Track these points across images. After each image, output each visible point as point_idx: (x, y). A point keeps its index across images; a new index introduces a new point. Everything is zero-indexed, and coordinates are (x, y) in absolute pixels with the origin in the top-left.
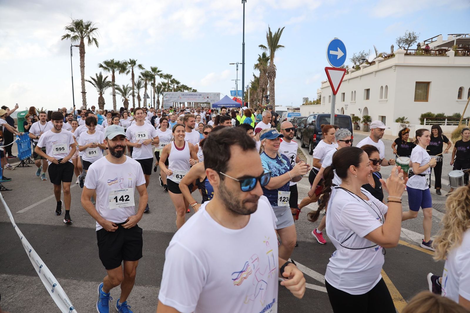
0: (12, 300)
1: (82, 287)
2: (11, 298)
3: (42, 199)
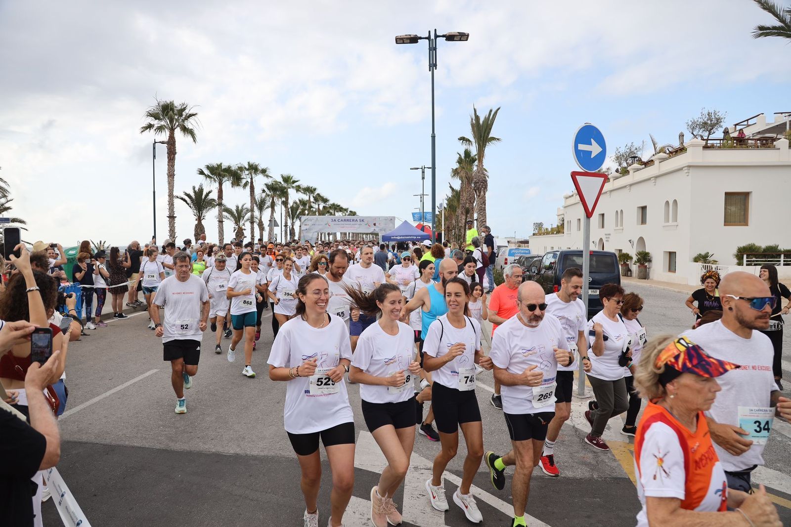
3: (94, 396)
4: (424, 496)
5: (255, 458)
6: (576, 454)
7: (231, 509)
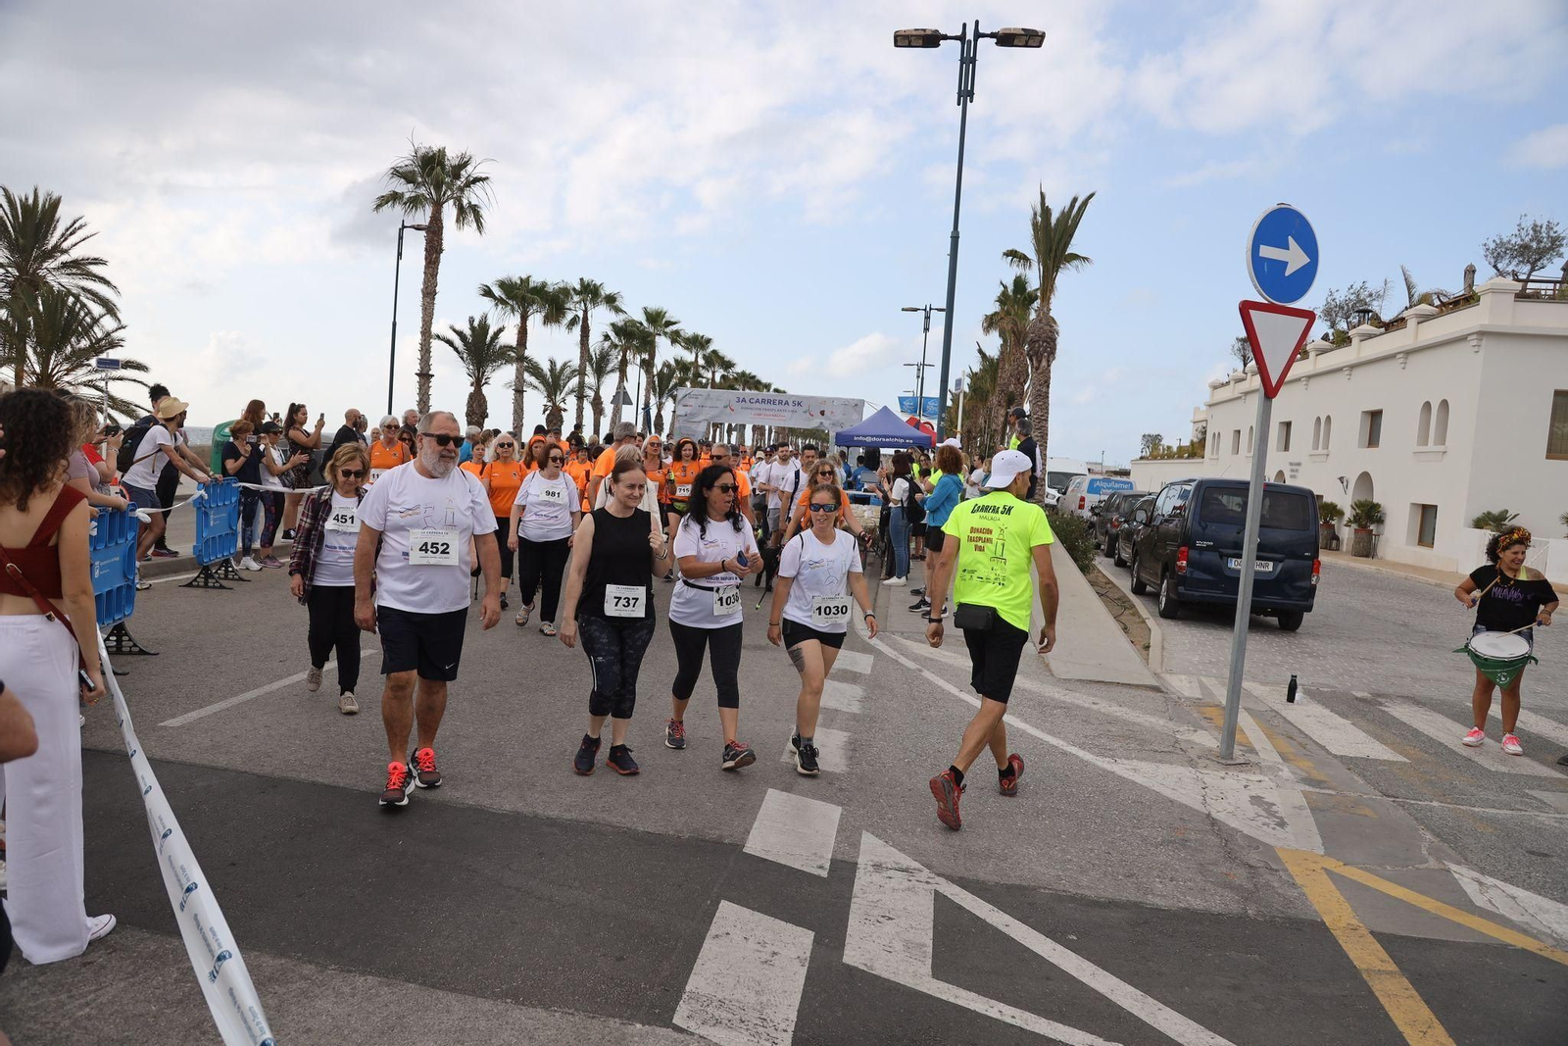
0: (88, 1010)
1: (328, 992)
2: (87, 1004)
3: (247, 689)
4: (892, 919)
5: (553, 822)
6: (1211, 867)
7: (498, 913)
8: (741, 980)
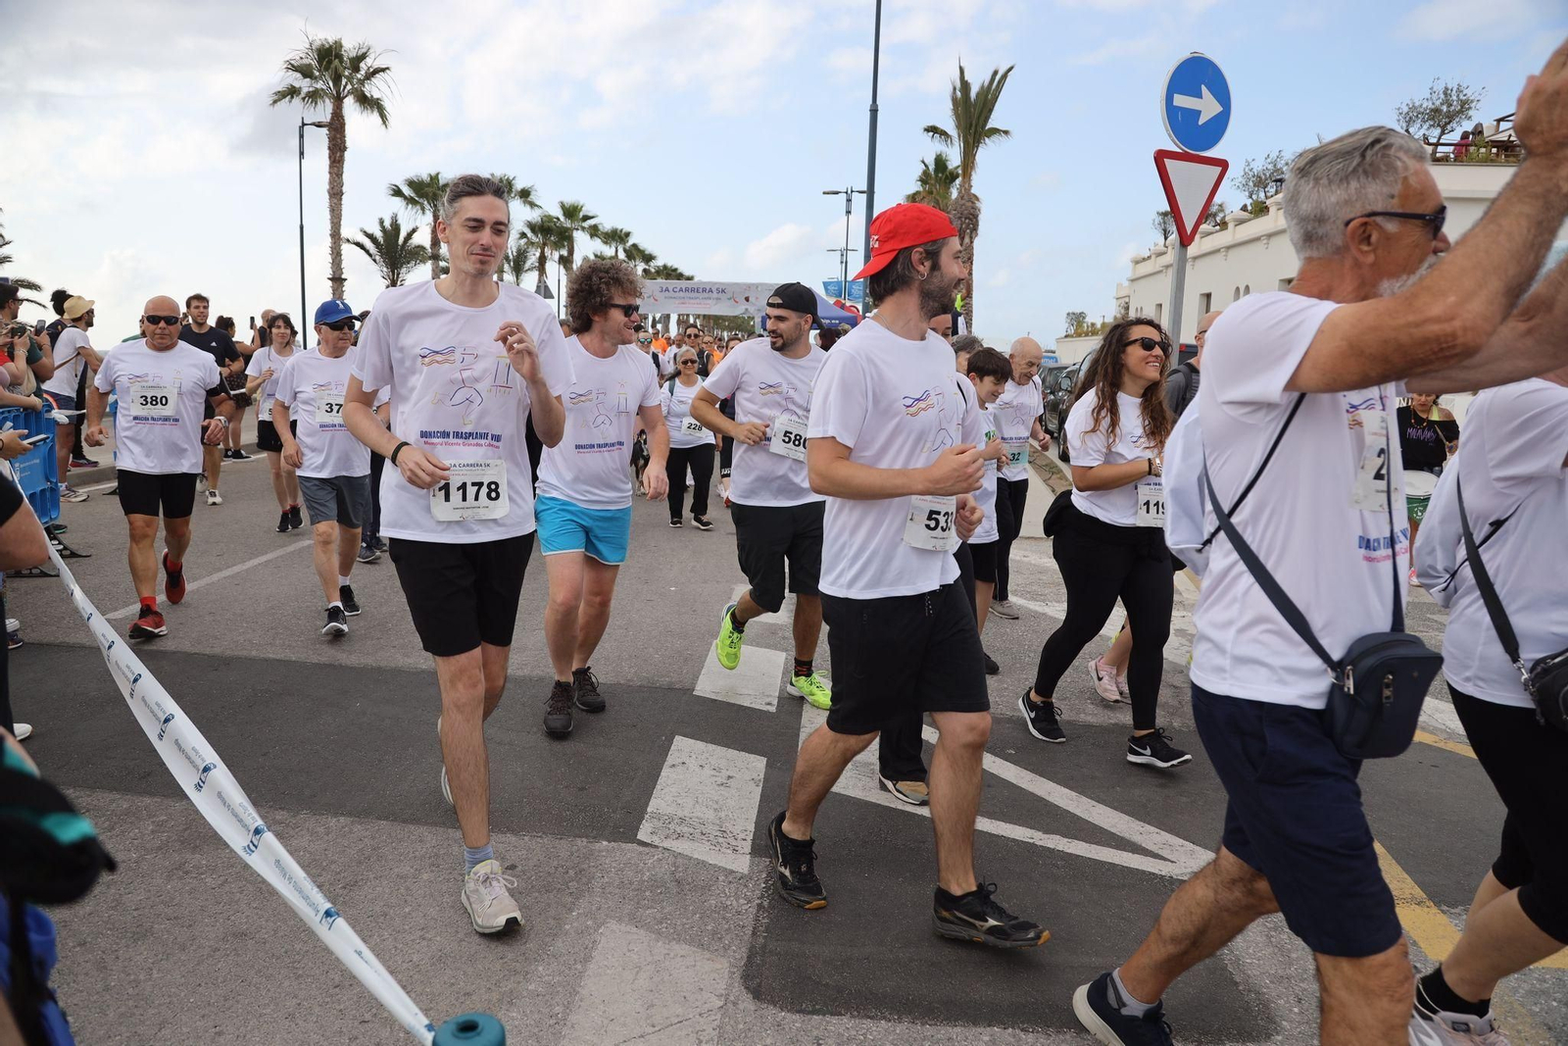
8: (700, 800)
